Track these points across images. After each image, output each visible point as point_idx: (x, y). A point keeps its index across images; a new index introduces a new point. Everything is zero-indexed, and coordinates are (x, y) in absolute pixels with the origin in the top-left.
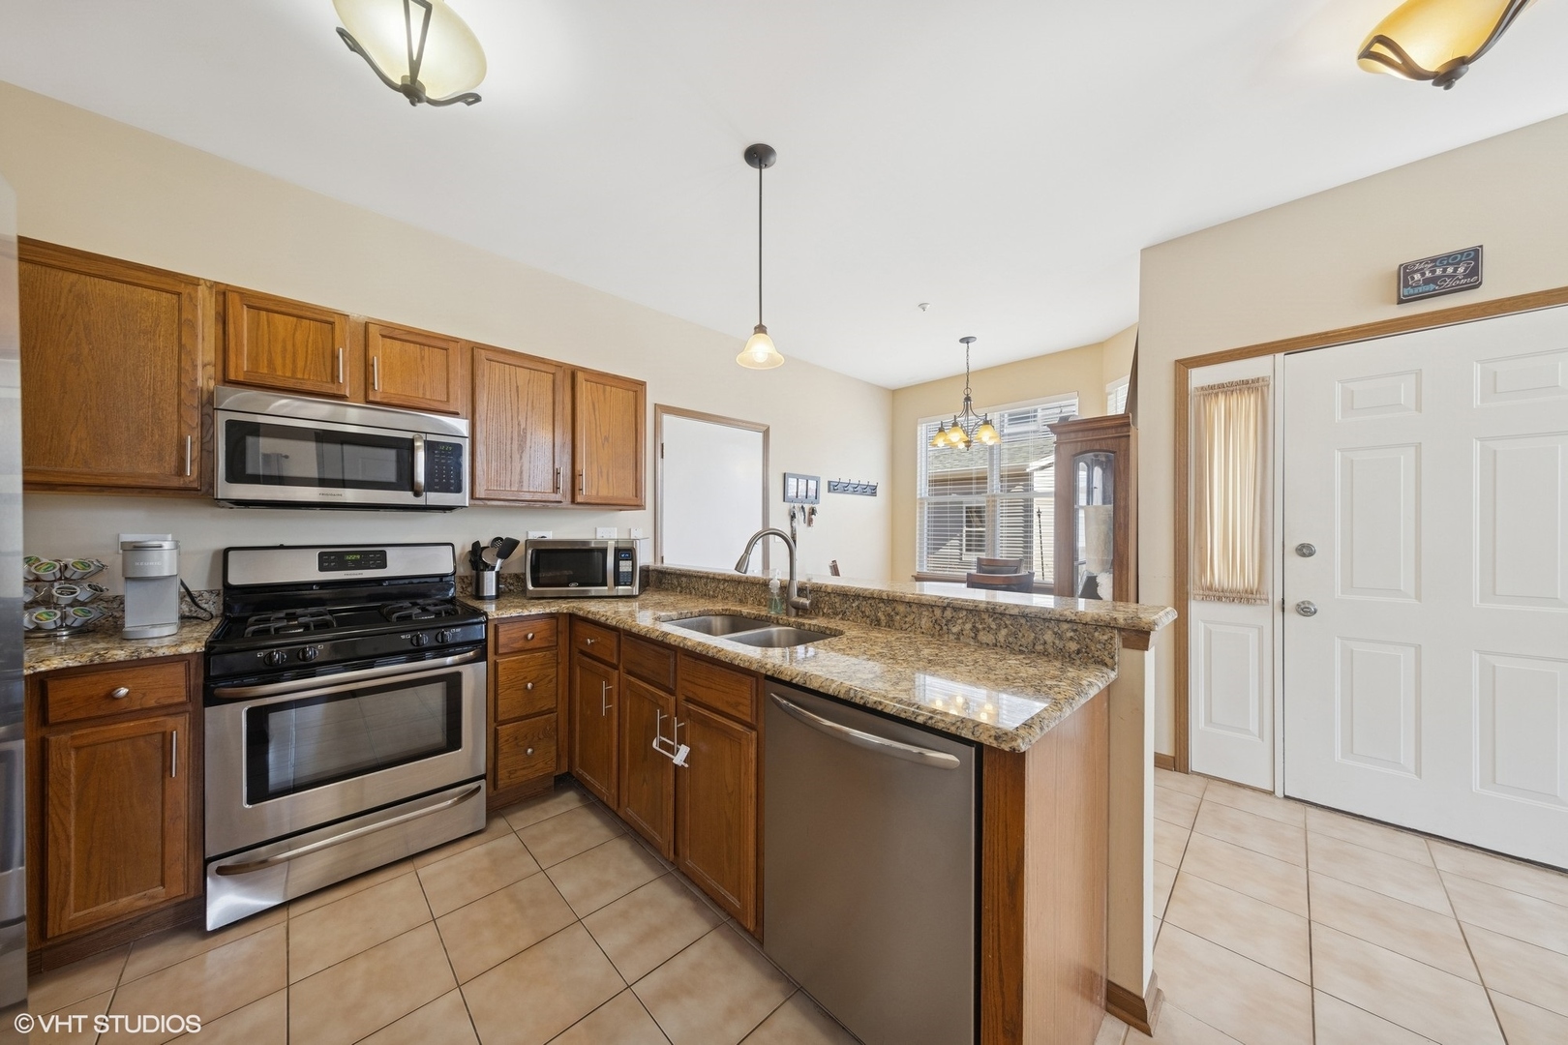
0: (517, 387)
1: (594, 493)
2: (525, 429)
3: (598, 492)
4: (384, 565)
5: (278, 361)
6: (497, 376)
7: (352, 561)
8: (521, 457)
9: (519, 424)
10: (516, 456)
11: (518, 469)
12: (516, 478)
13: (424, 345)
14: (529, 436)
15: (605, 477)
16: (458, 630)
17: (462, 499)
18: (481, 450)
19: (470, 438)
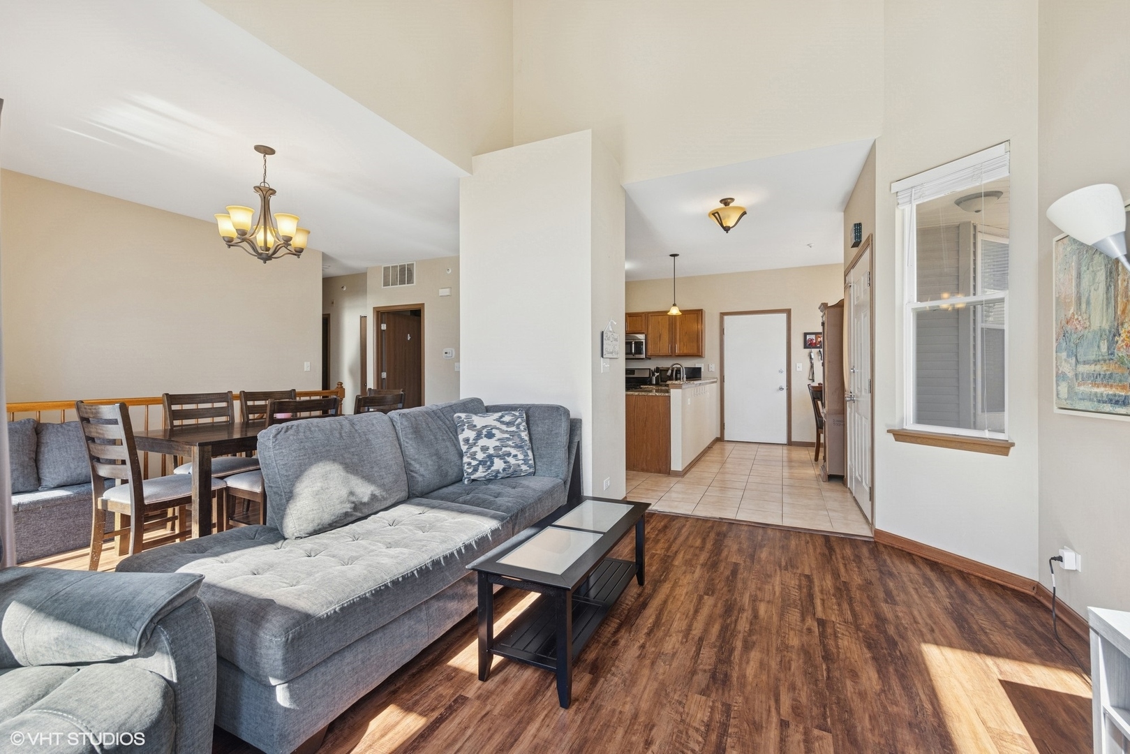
0: (659, 322)
2: (661, 334)
3: (683, 352)
6: (653, 320)
10: (659, 342)
11: (660, 346)
12: (658, 349)
13: (637, 316)
14: (662, 336)
15: (686, 346)
17: (643, 356)
18: (649, 342)
19: (646, 340)
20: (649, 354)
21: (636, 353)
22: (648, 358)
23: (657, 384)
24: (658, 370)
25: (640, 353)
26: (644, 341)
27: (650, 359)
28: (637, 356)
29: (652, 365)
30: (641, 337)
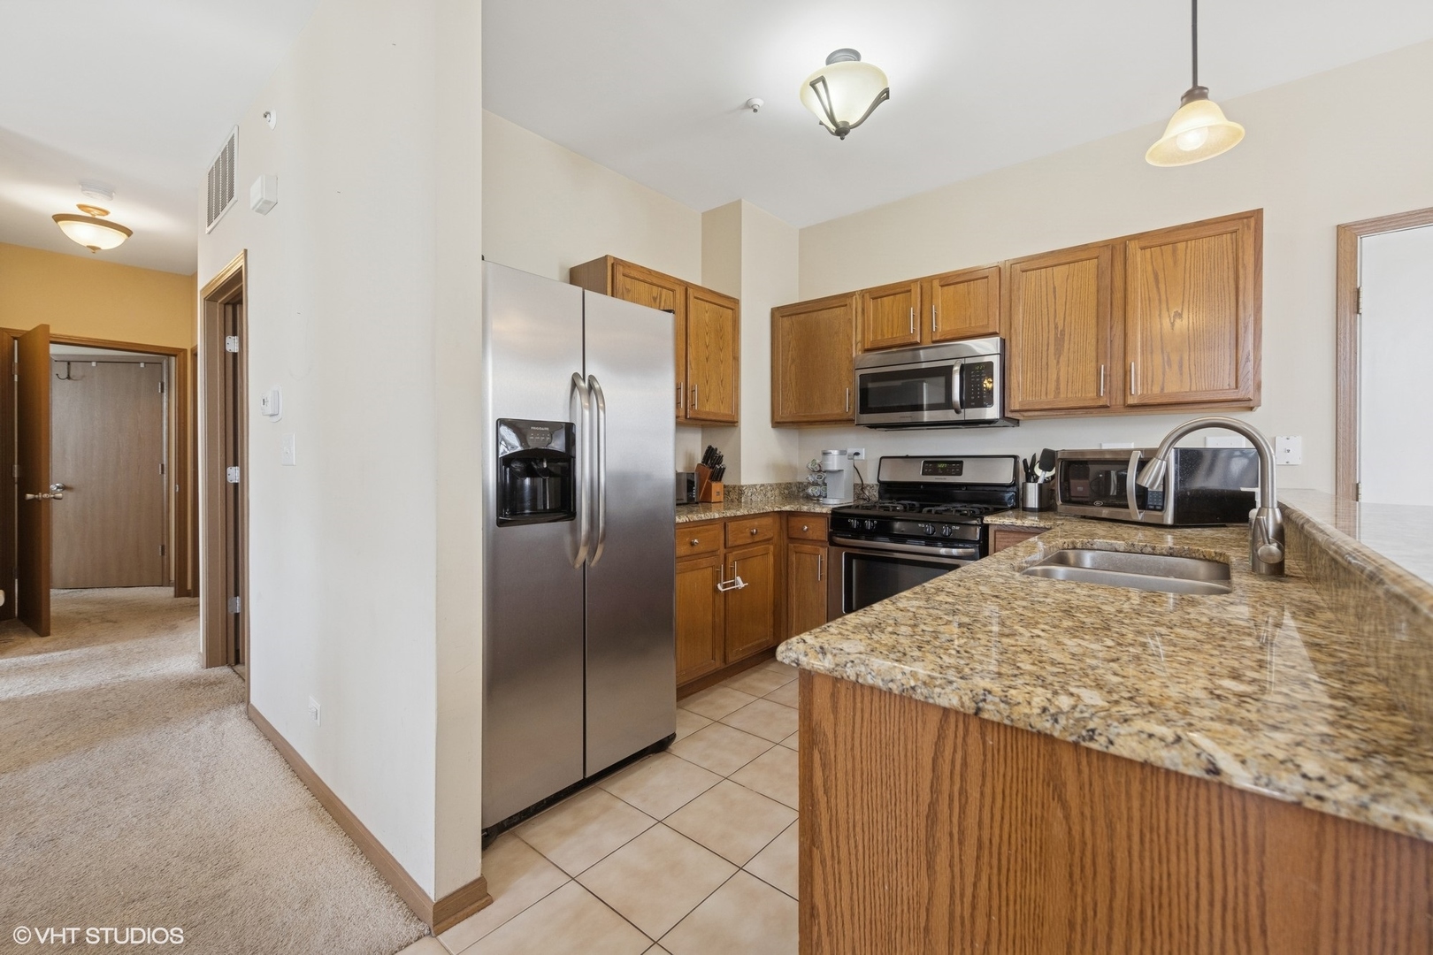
0: (1054, 288)
1: (1156, 390)
2: (1063, 330)
3: (1162, 389)
4: (960, 473)
5: (885, 331)
6: (1033, 284)
7: (941, 468)
8: (1058, 362)
9: (1056, 328)
10: (1053, 362)
11: (1055, 377)
12: (1052, 386)
13: (970, 281)
14: (1066, 338)
15: (1175, 367)
16: (958, 528)
17: (992, 412)
18: (1016, 363)
19: (1003, 355)
20: (1015, 402)
21: (965, 404)
22: (1009, 419)
23: (1046, 506)
24: (1048, 459)
25: (982, 399)
26: (996, 360)
27: (1016, 422)
28: (971, 414)
29: (1027, 442)
30: (986, 349)
